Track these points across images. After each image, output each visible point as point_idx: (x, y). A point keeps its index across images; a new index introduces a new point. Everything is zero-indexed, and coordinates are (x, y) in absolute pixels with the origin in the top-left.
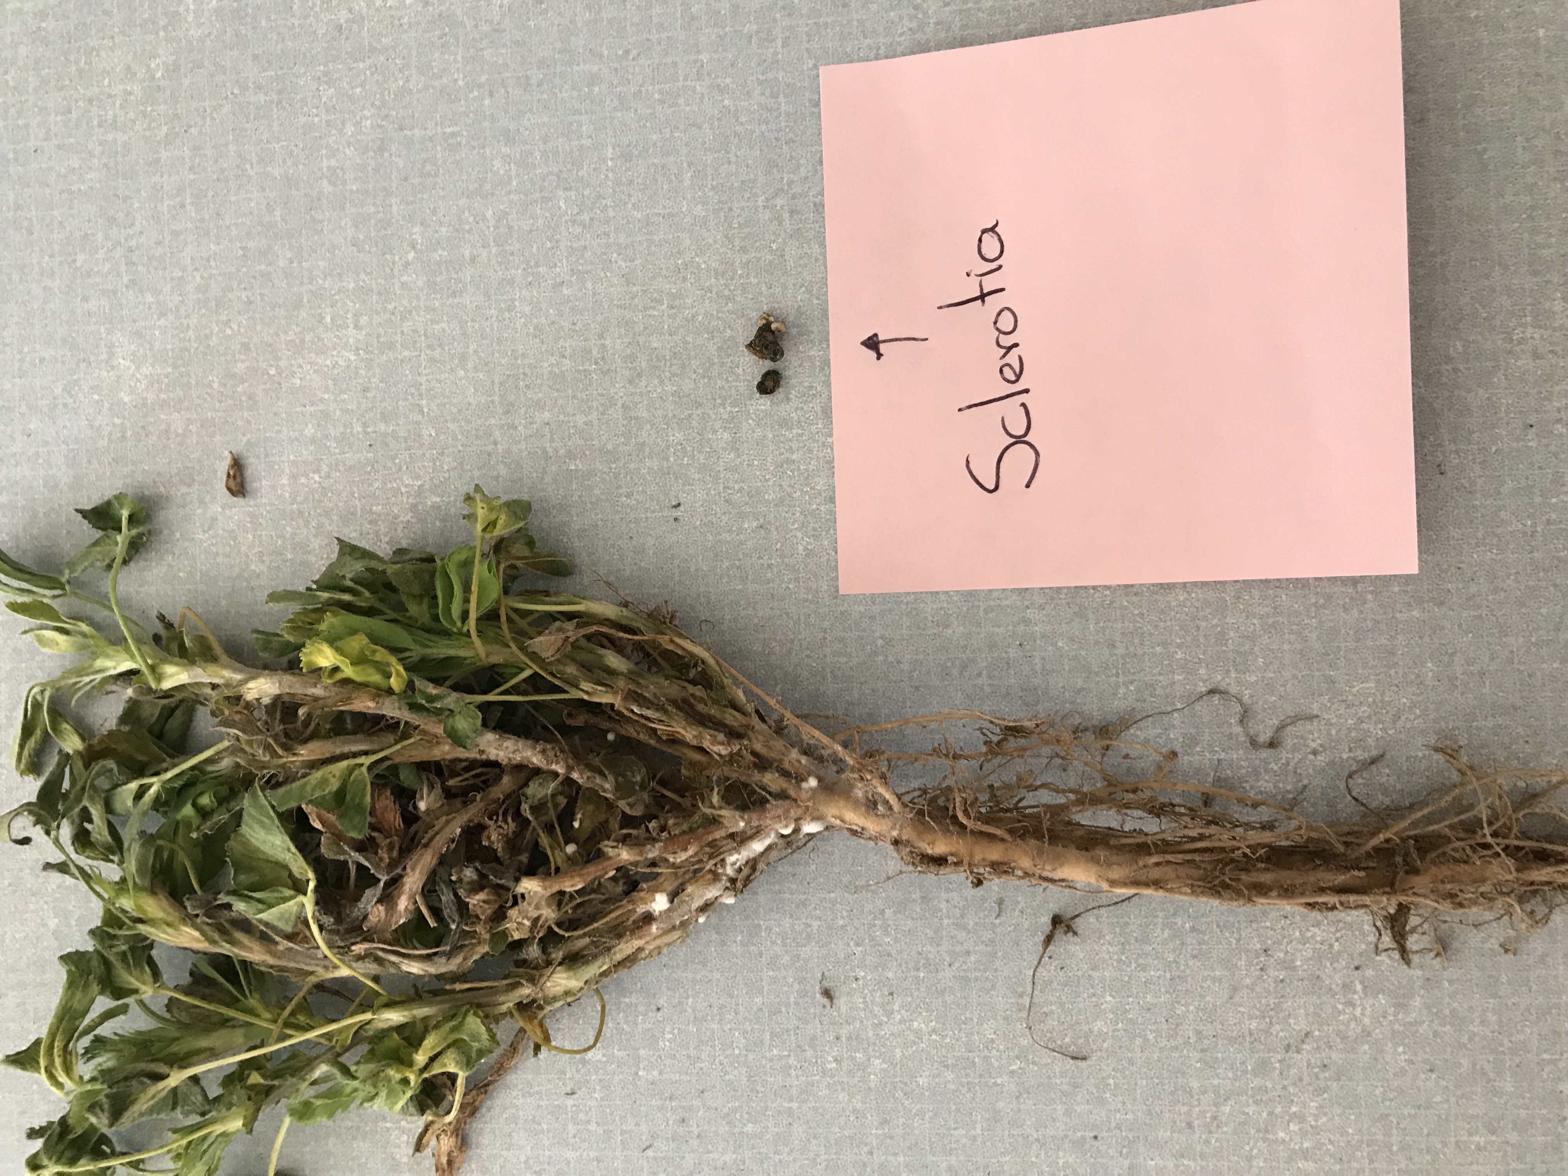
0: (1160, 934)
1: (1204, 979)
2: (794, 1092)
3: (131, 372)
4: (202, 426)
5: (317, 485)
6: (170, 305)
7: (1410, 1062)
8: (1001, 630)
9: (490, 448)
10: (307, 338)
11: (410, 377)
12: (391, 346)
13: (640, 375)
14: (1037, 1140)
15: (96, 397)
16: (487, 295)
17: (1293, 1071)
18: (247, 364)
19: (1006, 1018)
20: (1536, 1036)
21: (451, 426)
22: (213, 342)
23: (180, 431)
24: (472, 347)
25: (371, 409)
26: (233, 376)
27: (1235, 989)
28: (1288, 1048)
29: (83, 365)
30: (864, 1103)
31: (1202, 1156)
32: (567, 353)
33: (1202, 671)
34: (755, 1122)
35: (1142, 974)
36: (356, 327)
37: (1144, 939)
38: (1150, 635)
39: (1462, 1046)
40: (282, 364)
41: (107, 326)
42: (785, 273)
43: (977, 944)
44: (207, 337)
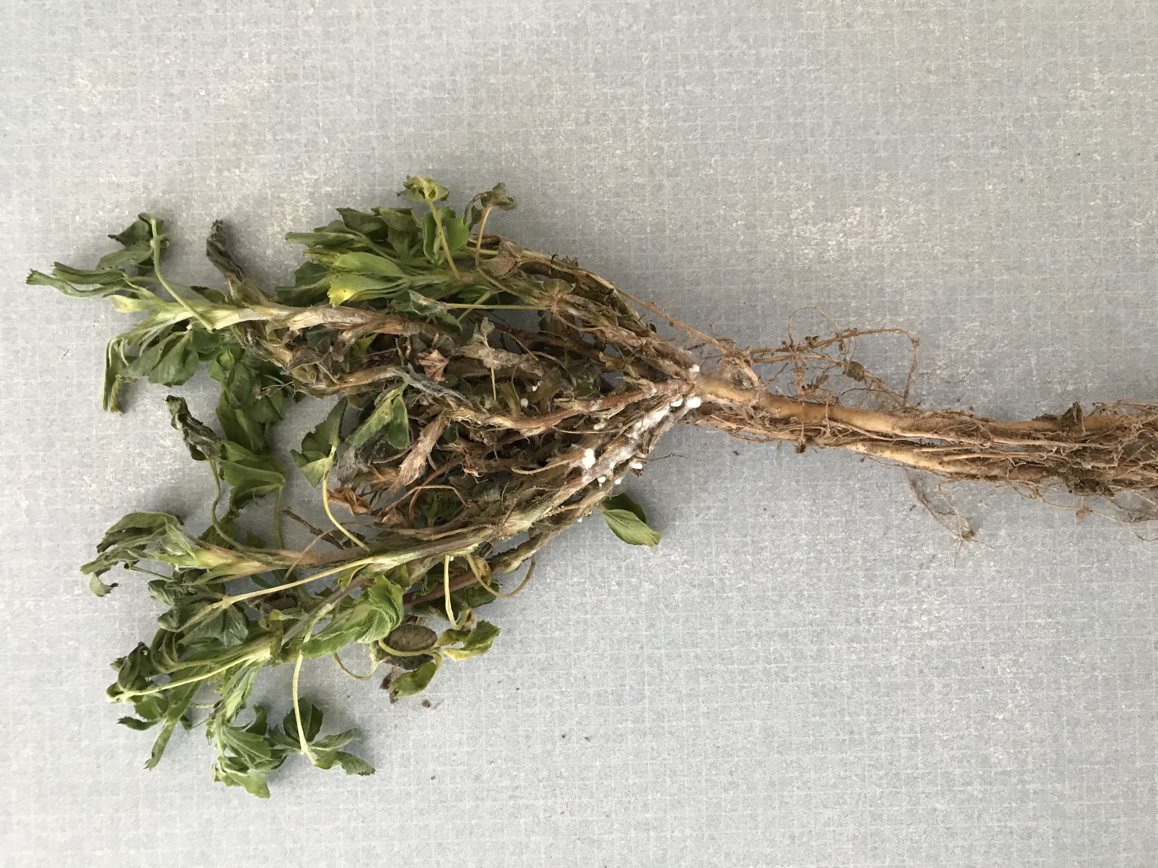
0: (838, 492)
1: (868, 522)
2: (588, 607)
3: (88, 89)
4: (146, 132)
5: (237, 178)
6: (120, 40)
7: (998, 572)
8: (735, 287)
9: (368, 153)
10: (230, 69)
11: (309, 100)
12: (296, 77)
13: (481, 102)
14: (756, 635)
15: (60, 107)
16: (369, 43)
17: (925, 582)
18: (183, 86)
19: (735, 552)
20: (1076, 553)
21: (340, 136)
22: (156, 68)
23: (129, 135)
24: (357, 79)
25: (279, 123)
26: (172, 95)
27: (888, 528)
28: (921, 566)
29: (49, 83)
30: (637, 613)
31: (866, 640)
32: (428, 85)
33: (869, 315)
34: (561, 630)
35: (826, 520)
36: (268, 62)
37: (829, 496)
38: (835, 290)
39: (1030, 560)
40: (210, 87)
41: (70, 54)
42: (587, 34)
43: (715, 502)
44: (151, 65)
